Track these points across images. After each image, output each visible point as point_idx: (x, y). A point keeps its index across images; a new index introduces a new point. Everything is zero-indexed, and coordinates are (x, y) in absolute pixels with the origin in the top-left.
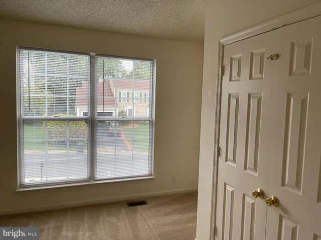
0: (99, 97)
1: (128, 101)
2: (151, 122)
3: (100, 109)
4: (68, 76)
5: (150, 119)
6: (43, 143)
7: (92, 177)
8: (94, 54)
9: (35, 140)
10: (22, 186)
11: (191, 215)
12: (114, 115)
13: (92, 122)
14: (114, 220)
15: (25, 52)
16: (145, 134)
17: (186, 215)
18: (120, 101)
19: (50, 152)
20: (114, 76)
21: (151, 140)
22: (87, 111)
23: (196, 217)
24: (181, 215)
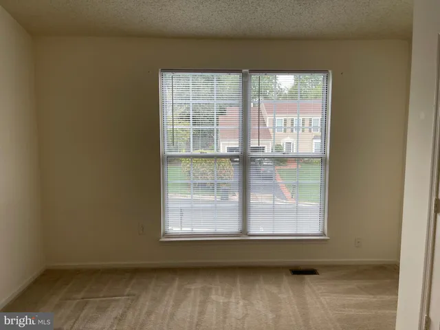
0: (253, 127)
1: (285, 131)
2: (323, 160)
3: (254, 143)
4: (215, 102)
5: (323, 156)
6: (188, 185)
7: (244, 231)
8: (247, 70)
9: (179, 182)
10: (166, 235)
11: (387, 298)
12: (266, 151)
13: (244, 161)
14: (274, 289)
15: (169, 75)
16: (314, 178)
17: (378, 297)
18: (274, 132)
19: (196, 197)
20: (266, 98)
21: (323, 186)
22: (238, 146)
23: (397, 302)
24: (372, 296)
